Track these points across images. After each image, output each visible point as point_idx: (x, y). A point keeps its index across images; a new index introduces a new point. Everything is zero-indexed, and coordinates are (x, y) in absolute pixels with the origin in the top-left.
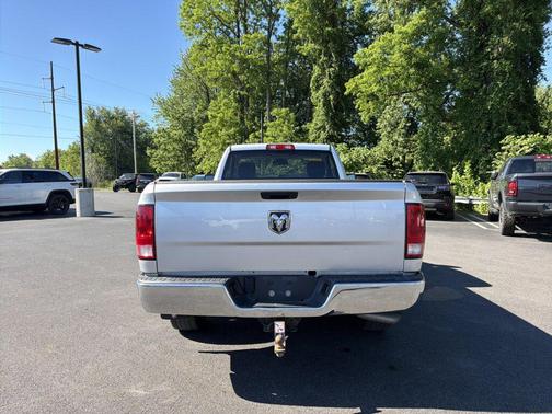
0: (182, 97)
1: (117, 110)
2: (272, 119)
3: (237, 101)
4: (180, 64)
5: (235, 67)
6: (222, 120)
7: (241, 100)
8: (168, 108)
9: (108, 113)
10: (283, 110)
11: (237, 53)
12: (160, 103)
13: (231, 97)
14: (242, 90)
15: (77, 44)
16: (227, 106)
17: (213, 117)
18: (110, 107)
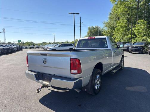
0: (111, 21)
1: (96, 27)
2: (138, 23)
3: (127, 19)
4: (111, 12)
5: (126, 9)
6: (121, 26)
7: (128, 19)
8: (107, 24)
9: (94, 27)
10: (142, 20)
11: (127, 5)
12: (105, 23)
13: (125, 19)
14: (128, 16)
15: (74, 13)
16: (123, 22)
17: (118, 25)
18: (94, 26)
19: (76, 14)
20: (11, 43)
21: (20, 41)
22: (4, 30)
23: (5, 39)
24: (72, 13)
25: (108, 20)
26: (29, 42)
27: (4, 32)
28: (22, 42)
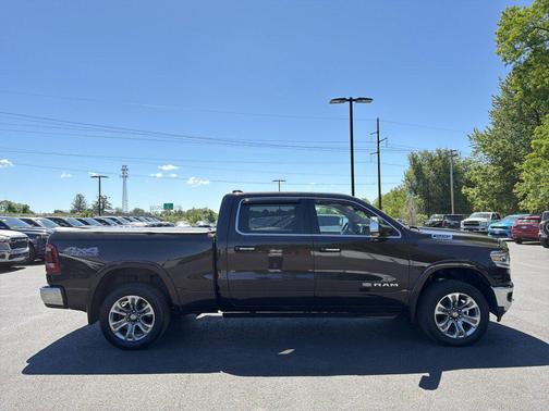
1: (439, 152)
8: (484, 142)
9: (430, 155)
12: (478, 138)
15: (351, 100)
17: (536, 144)
18: (432, 149)
19: (360, 100)
20: (143, 212)
21: (171, 206)
22: (124, 170)
23: (125, 200)
24: (343, 100)
25: (492, 127)
26: (197, 208)
27: (125, 177)
28: (176, 209)
